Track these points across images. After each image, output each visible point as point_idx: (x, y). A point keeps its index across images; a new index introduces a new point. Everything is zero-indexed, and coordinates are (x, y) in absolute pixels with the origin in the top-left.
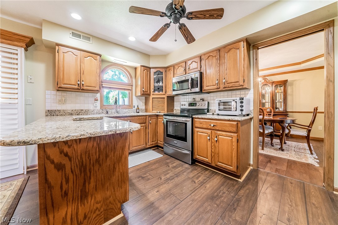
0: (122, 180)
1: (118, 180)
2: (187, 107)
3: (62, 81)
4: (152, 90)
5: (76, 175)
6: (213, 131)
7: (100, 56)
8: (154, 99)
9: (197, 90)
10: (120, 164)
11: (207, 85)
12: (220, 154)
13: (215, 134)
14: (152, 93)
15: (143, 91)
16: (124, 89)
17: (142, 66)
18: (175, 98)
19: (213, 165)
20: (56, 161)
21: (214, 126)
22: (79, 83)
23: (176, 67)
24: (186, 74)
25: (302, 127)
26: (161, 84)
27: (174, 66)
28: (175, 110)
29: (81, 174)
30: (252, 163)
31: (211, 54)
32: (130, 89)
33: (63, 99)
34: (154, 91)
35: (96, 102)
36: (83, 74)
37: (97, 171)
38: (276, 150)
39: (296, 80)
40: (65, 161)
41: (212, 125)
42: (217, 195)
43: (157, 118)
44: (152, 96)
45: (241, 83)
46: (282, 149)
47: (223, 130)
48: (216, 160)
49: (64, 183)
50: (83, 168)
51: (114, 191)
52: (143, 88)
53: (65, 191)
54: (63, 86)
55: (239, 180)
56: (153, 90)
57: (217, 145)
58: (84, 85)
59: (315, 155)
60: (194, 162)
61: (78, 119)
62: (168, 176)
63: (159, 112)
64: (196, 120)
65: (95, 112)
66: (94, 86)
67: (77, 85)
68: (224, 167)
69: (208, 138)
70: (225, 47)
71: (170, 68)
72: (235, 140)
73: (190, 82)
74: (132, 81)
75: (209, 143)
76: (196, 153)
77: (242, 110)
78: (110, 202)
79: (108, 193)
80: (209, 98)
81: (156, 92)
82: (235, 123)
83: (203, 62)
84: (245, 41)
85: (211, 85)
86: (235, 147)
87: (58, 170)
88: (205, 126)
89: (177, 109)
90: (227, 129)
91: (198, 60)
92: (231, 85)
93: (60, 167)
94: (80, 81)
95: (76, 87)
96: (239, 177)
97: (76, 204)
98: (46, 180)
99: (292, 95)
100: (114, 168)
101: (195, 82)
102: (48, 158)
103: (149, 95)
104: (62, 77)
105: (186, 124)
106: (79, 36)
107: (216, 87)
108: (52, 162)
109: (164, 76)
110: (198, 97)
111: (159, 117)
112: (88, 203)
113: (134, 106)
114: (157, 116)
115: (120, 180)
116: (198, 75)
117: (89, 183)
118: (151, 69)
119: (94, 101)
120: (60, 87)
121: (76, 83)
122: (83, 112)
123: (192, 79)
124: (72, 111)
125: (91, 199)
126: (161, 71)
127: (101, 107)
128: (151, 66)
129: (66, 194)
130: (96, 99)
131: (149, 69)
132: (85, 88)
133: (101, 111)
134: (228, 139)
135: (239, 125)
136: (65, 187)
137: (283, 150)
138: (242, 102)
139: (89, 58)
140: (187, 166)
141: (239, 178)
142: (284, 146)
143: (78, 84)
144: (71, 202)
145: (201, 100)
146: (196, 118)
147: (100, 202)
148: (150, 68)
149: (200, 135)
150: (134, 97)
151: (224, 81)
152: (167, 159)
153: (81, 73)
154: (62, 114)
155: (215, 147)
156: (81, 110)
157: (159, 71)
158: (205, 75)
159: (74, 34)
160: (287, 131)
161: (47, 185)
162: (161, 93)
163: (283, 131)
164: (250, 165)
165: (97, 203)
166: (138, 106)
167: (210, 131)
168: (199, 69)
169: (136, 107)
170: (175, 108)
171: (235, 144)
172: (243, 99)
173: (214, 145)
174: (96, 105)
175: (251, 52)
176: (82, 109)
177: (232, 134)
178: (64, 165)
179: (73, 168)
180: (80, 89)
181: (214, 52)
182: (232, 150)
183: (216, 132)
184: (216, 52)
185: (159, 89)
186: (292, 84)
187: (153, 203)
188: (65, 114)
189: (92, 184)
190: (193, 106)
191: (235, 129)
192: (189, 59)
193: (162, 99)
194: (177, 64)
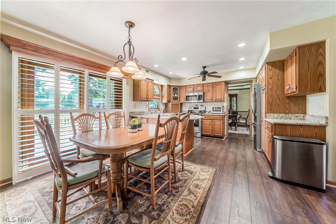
2: (193, 109)
3: (142, 96)
6: (212, 121)
7: (154, 81)
8: (173, 105)
9: (202, 101)
11: (207, 99)
12: (216, 130)
13: (213, 121)
14: (171, 101)
15: (168, 100)
16: (157, 99)
17: (168, 85)
18: (183, 104)
19: (212, 135)
24: (194, 92)
27: (185, 86)
30: (226, 134)
31: (209, 85)
32: (159, 99)
34: (173, 100)
38: (234, 130)
41: (212, 118)
44: (171, 103)
45: (223, 100)
47: (217, 119)
48: (214, 133)
52: (168, 98)
54: (142, 99)
57: (214, 126)
58: (149, 98)
59: (249, 131)
60: (203, 136)
63: (175, 112)
68: (217, 135)
69: (210, 123)
70: (216, 83)
71: (183, 87)
72: (222, 123)
73: (198, 96)
74: (160, 93)
75: (210, 126)
76: (203, 132)
77: (223, 111)
79: (192, 140)
80: (205, 105)
82: (222, 116)
83: (205, 88)
84: (224, 82)
85: (209, 99)
86: (222, 126)
88: (208, 119)
89: (185, 111)
91: (202, 86)
92: (218, 100)
94: (147, 96)
95: (146, 99)
96: (223, 138)
101: (201, 97)
106: (148, 72)
107: (211, 100)
109: (178, 91)
110: (200, 104)
113: (162, 109)
116: (202, 94)
118: (171, 87)
119: (146, 106)
128: (171, 85)
133: (149, 112)
134: (219, 123)
137: (236, 130)
138: (223, 108)
139: (150, 82)
140: (199, 138)
145: (201, 106)
146: (203, 115)
149: (206, 123)
150: (161, 103)
151: (215, 98)
153: (148, 91)
155: (213, 127)
156: (142, 112)
157: (176, 88)
158: (205, 94)
160: (238, 121)
162: (176, 101)
163: (236, 121)
166: (164, 109)
167: (211, 120)
168: (202, 90)
170: (183, 110)
172: (223, 106)
174: (147, 109)
175: (226, 86)
177: (221, 121)
180: (148, 100)
182: (221, 128)
184: (211, 84)
185: (175, 98)
186: (239, 96)
188: (136, 114)
190: (197, 109)
191: (222, 119)
192: (196, 85)
193: (177, 105)
194: (188, 86)
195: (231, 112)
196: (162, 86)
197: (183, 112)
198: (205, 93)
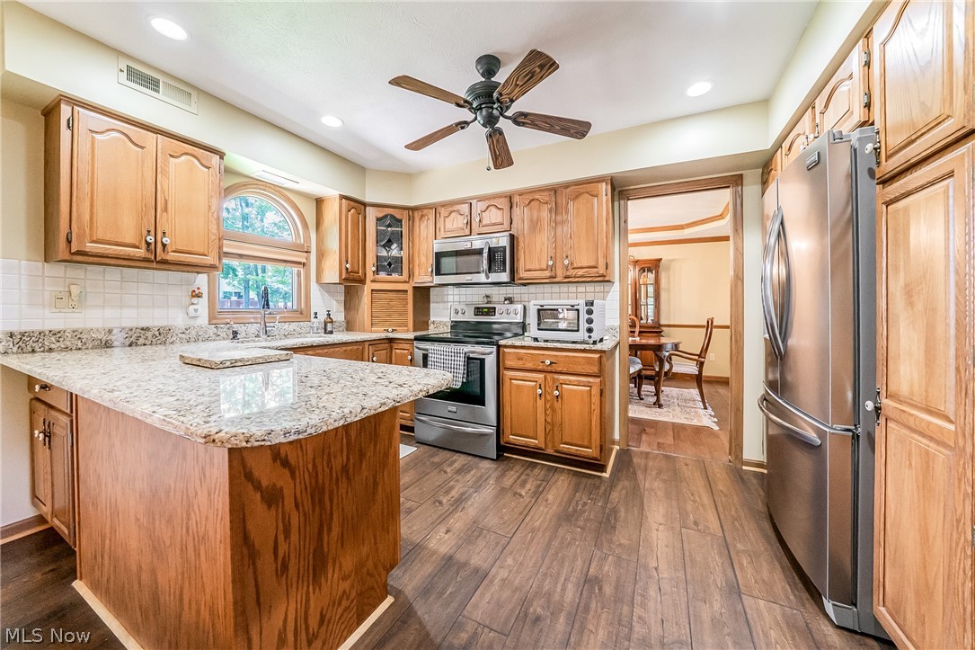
0: (388, 515)
1: (383, 512)
2: (470, 317)
3: (87, 230)
4: (371, 268)
5: (305, 514)
6: (549, 376)
7: (221, 155)
8: (375, 295)
9: (504, 277)
10: (386, 470)
11: (528, 267)
12: (566, 425)
13: (554, 380)
14: (370, 276)
15: (347, 269)
16: (285, 261)
17: (343, 197)
18: (433, 292)
19: (550, 451)
20: (264, 483)
21: (551, 363)
22: (150, 239)
23: (444, 212)
24: (470, 235)
25: (688, 356)
26: (394, 251)
27: (435, 208)
28: (433, 322)
29: (313, 510)
30: (617, 436)
31: (537, 197)
32: (300, 263)
33: (75, 290)
34: (377, 272)
35: (195, 300)
36: (166, 210)
37: (344, 496)
38: (648, 406)
39: (673, 260)
40: (283, 480)
41: (548, 362)
42: (575, 511)
43: (391, 348)
44: (368, 287)
45: (602, 271)
46: (658, 404)
47: (572, 371)
48: (557, 439)
49: (281, 538)
50: (318, 493)
51: (375, 543)
52: (347, 262)
53: (284, 558)
54: (90, 247)
55: (604, 474)
56: (374, 269)
57: (557, 405)
58: (169, 248)
59: (710, 410)
60: (504, 451)
61: (228, 364)
62: (454, 493)
63: (391, 330)
64: (506, 350)
65: (194, 333)
66: (201, 251)
67: (144, 245)
68: (573, 452)
69: (539, 391)
70: (567, 185)
71: (425, 211)
72: (596, 391)
73: (485, 255)
74: (307, 238)
75: (540, 403)
76: (507, 430)
78: (368, 574)
79: (365, 550)
80: (525, 297)
81: (383, 275)
82: (598, 356)
83: (517, 211)
84: (609, 181)
85: (538, 267)
86: (596, 407)
87: (269, 506)
88: (529, 365)
89: (440, 323)
90: (579, 369)
91: (503, 203)
92: (581, 272)
93: (272, 497)
94: (153, 232)
95: (141, 252)
96: (602, 468)
97: (305, 588)
98: (246, 537)
99: (668, 290)
100: (375, 484)
101: (498, 256)
102: (249, 476)
103: (362, 281)
104: (87, 217)
105: (482, 361)
106: (152, 84)
107: (547, 274)
108: (257, 486)
109: (405, 230)
110: (498, 294)
111: (395, 346)
112: (327, 581)
113: (316, 314)
114: (391, 340)
115: (385, 514)
116: (503, 241)
117: (330, 530)
118: (367, 208)
119: (186, 299)
120: (79, 253)
121: (140, 241)
122: (149, 334)
123: (489, 248)
124: (110, 331)
125: (334, 572)
126: (398, 217)
127: (212, 318)
128: (367, 199)
129: (285, 567)
130: (197, 291)
131: (363, 207)
132: (172, 256)
133: (212, 329)
134: (582, 391)
135: (604, 359)
136: (283, 548)
137: (660, 406)
139: (184, 158)
140: (486, 464)
141: (602, 472)
142: (663, 399)
143: (148, 244)
144: (295, 586)
145: (506, 300)
146: (506, 346)
147: (349, 576)
148: (365, 205)
149: (518, 386)
150: (314, 286)
151: (566, 262)
152: (432, 456)
153: (156, 206)
154: (68, 343)
155: (554, 410)
156: (142, 329)
157: (393, 217)
158: (521, 245)
159: (132, 74)
160: (667, 367)
161: (245, 551)
162: (395, 276)
163: (661, 367)
164: (614, 442)
165: (345, 578)
166: (329, 315)
167: (541, 376)
168: (506, 226)
169: (322, 317)
170: (432, 319)
171: (596, 399)
173: (552, 407)
174: (196, 310)
175: (616, 204)
176: (145, 325)
177: (591, 380)
178: (281, 489)
179: (298, 494)
180: (155, 258)
181: (544, 194)
182: (590, 413)
183: (556, 376)
184: (547, 193)
185: (392, 266)
186: (668, 269)
187: (451, 558)
188: (80, 344)
189: (336, 531)
190: (487, 314)
191: (595, 369)
192: (481, 199)
193: (401, 295)
194: (444, 205)
195: (637, 330)
196: (319, 202)
197: (431, 327)
198: (521, 240)
